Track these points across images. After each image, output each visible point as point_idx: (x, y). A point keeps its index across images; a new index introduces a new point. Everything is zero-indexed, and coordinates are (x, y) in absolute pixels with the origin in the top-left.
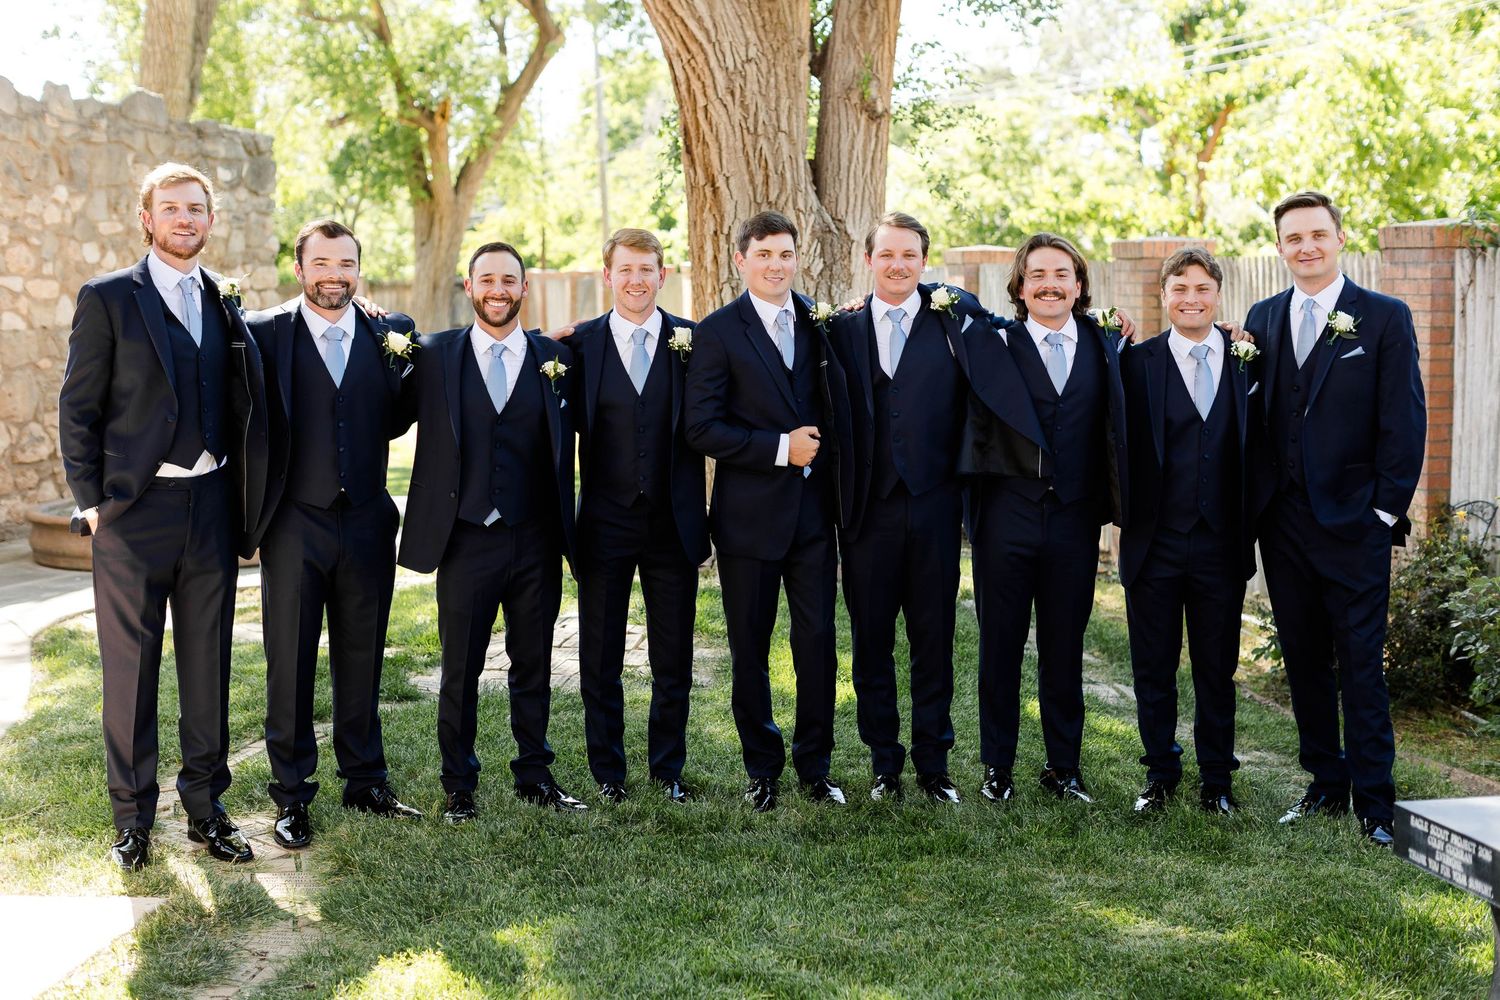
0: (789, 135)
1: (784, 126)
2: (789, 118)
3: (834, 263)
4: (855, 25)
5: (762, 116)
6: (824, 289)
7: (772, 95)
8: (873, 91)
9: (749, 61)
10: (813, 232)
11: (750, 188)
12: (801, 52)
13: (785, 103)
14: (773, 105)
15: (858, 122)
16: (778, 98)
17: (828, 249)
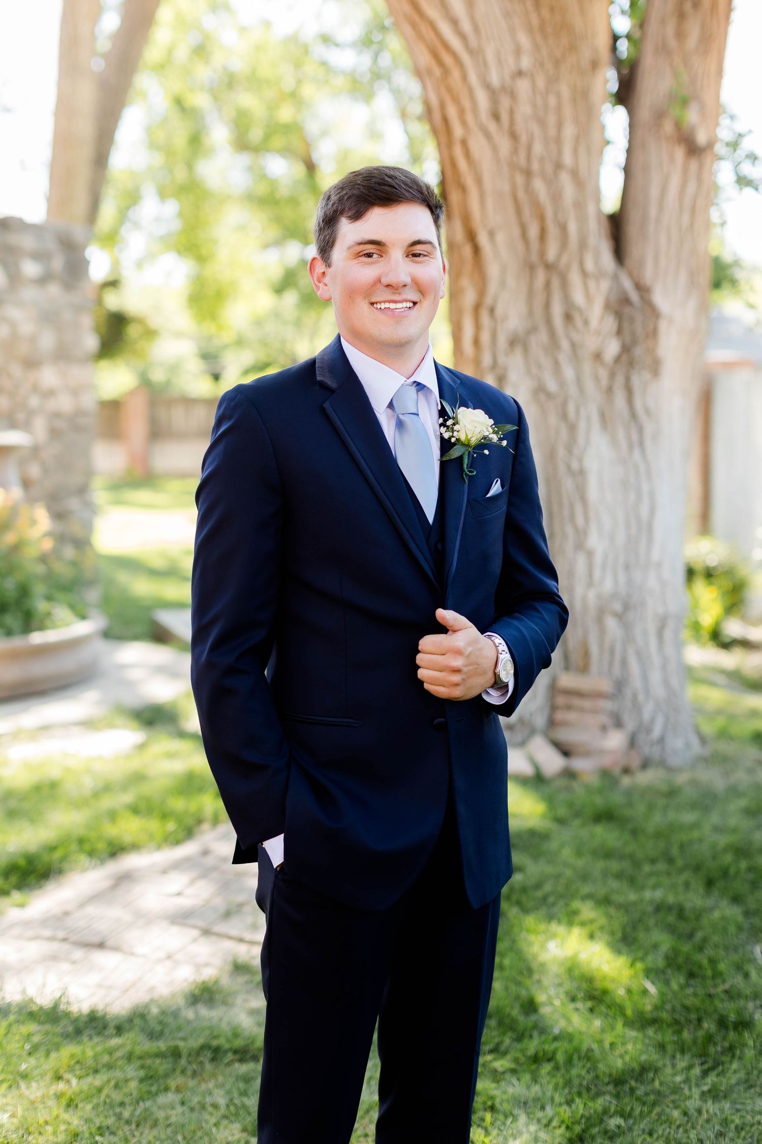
0: (575, 174)
1: (568, 159)
2: (575, 152)
3: (634, 342)
4: (670, 30)
5: (538, 148)
6: (620, 380)
7: (552, 119)
8: (692, 116)
9: (520, 73)
10: (607, 306)
11: (520, 246)
12: (595, 65)
13: (569, 131)
14: (552, 132)
15: (672, 158)
16: (560, 126)
17: (626, 325)
